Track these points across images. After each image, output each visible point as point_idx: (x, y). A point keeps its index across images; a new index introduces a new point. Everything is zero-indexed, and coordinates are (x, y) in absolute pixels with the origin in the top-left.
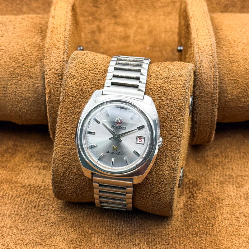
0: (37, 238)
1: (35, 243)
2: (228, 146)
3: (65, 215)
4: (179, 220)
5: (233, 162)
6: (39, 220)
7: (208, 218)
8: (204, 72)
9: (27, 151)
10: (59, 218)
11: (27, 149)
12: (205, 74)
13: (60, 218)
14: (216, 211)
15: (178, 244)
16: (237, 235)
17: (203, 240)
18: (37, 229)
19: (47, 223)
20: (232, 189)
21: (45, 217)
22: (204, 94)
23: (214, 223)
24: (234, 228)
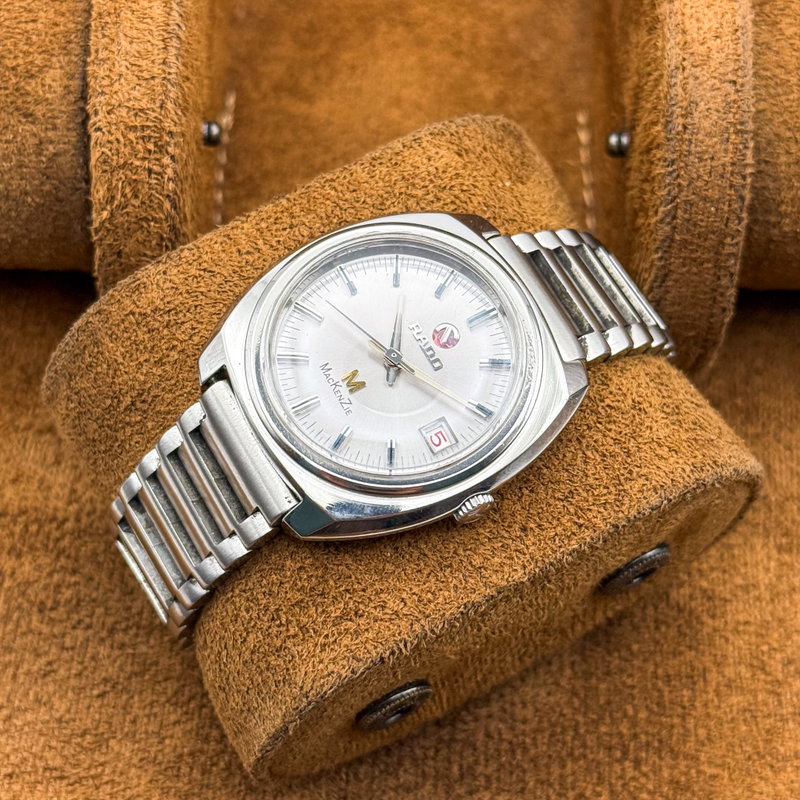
0: (50, 747)
1: (41, 770)
2: (759, 363)
3: (152, 647)
4: (564, 683)
5: (771, 435)
6: (55, 666)
7: (669, 681)
8: (699, 149)
9: (12, 359)
10: (130, 661)
11: (14, 349)
12: (701, 160)
13: (132, 664)
14: (697, 650)
15: (555, 790)
16: (769, 758)
17: (645, 775)
18: (48, 706)
19: (84, 681)
20: (761, 554)
21: (79, 656)
22: (693, 235)
23: (690, 700)
24: (761, 726)
